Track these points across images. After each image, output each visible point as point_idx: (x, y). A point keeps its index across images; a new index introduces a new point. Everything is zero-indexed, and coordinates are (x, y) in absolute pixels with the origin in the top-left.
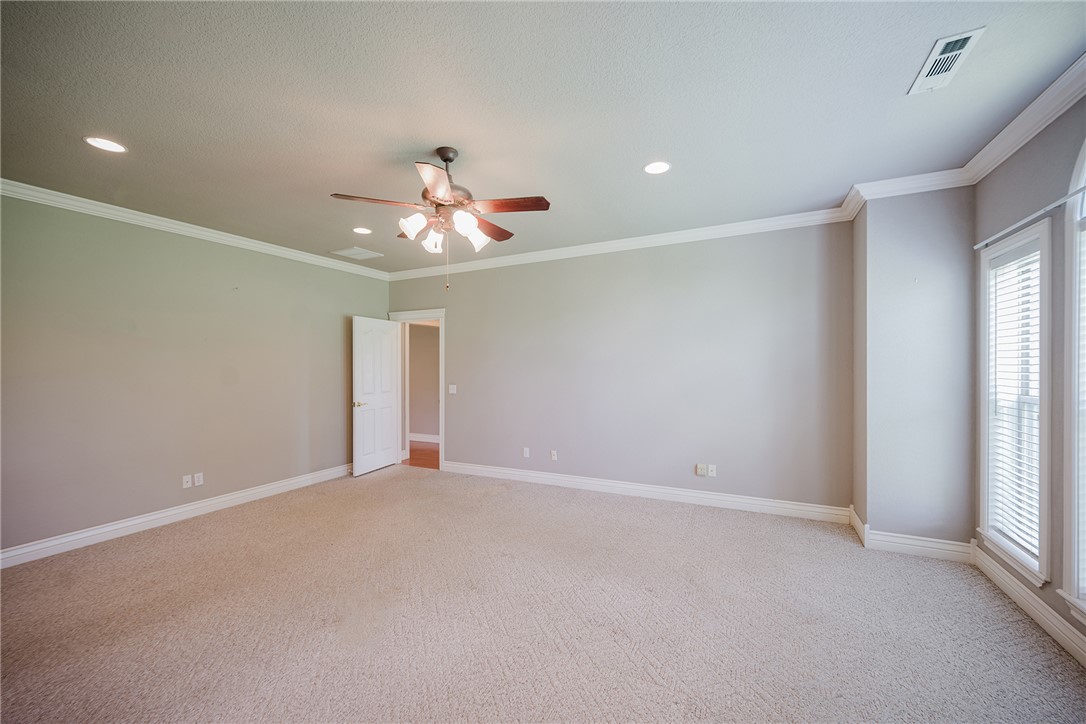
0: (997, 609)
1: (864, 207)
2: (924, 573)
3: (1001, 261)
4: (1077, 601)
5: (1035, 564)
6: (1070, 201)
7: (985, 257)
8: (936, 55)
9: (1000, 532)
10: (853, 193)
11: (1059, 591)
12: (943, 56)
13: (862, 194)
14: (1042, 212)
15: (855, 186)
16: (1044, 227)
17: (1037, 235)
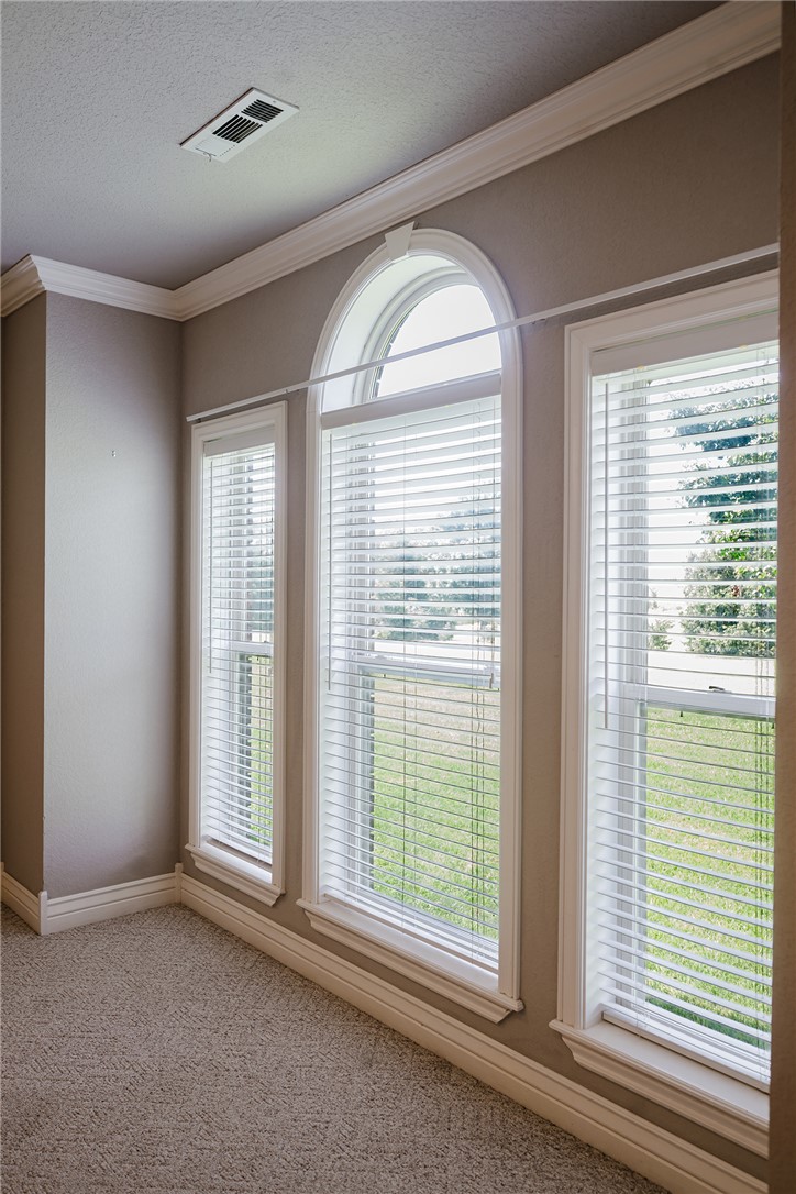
0: (231, 957)
1: (38, 301)
2: (136, 944)
3: (215, 446)
4: (316, 906)
5: (266, 876)
6: (312, 388)
7: (199, 435)
8: (238, 110)
9: (215, 842)
10: (23, 267)
11: (300, 902)
12: (245, 116)
13: (41, 276)
14: (282, 392)
15: (34, 258)
16: (277, 413)
17: (273, 422)
